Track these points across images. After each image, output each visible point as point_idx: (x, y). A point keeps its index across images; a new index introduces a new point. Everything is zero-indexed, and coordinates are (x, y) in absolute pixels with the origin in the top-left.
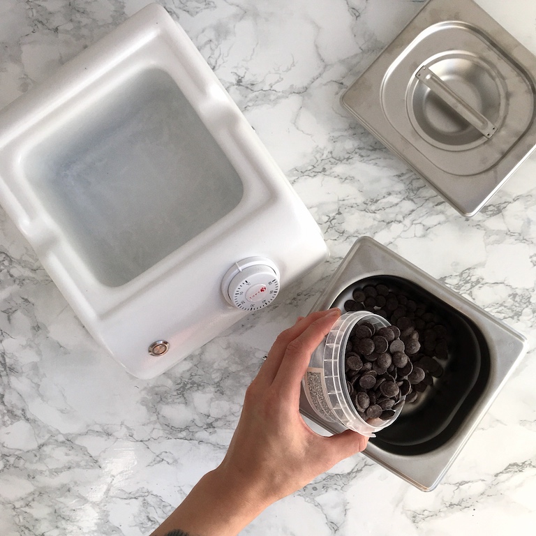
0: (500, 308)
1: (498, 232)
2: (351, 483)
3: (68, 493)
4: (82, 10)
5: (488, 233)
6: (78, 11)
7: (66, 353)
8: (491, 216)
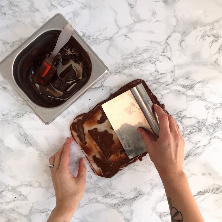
0: (193, 128)
1: (191, 96)
2: (134, 202)
3: (14, 211)
4: (16, 5)
5: (188, 97)
6: (14, 5)
7: (12, 151)
8: (188, 89)
